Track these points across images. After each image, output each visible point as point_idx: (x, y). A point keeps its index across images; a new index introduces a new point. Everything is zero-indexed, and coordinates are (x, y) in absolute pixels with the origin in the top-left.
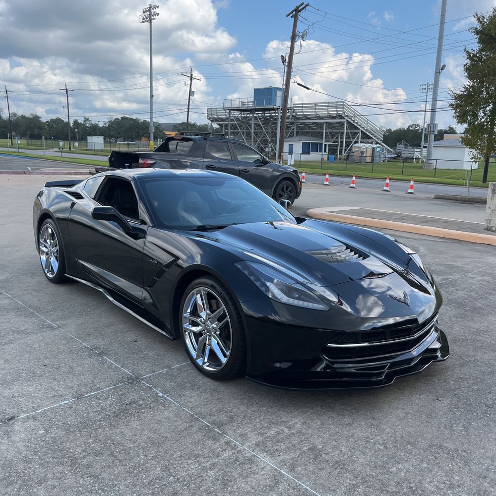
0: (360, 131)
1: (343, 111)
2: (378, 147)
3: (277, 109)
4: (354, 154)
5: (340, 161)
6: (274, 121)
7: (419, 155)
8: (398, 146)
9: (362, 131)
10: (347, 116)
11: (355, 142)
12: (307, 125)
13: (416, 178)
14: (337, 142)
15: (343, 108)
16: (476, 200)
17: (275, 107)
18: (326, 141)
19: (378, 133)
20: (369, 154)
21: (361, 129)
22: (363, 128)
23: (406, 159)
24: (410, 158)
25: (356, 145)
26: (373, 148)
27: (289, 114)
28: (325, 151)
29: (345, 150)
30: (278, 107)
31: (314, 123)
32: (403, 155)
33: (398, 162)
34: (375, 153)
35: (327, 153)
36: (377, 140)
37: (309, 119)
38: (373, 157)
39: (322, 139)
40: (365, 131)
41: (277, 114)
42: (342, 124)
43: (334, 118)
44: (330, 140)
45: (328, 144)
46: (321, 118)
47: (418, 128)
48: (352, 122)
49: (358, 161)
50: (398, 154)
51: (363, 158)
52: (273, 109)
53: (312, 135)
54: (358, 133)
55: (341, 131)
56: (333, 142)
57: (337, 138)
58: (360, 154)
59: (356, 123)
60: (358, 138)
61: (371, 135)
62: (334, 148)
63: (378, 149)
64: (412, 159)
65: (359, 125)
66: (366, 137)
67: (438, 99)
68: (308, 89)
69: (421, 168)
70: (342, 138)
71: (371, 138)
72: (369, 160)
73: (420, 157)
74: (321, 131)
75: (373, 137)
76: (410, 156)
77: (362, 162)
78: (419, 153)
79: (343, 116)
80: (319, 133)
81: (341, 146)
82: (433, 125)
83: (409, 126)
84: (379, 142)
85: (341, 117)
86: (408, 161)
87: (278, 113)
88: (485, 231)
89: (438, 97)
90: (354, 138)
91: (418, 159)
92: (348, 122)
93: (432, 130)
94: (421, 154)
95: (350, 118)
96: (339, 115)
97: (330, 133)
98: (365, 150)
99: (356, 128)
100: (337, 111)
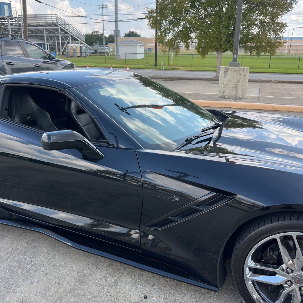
0: (70, 35)
1: (56, 21)
2: (84, 46)
3: (7, 18)
4: (69, 51)
5: (59, 56)
6: (5, 28)
7: (108, 51)
8: (95, 45)
9: (71, 35)
10: (60, 25)
11: (67, 43)
12: (39, 30)
13: (113, 65)
14: (55, 43)
15: (56, 19)
16: (173, 78)
17: (4, 17)
18: (47, 42)
19: (82, 37)
20: (78, 50)
21: (70, 34)
22: (71, 33)
23: (101, 53)
24: (103, 53)
25: (69, 45)
26: (81, 47)
27: (16, 22)
28: (48, 49)
29: (62, 49)
30: (7, 17)
31: (36, 29)
32: (98, 51)
33: (96, 55)
34: (82, 50)
35: (49, 51)
36: (81, 41)
37: (32, 26)
38: (81, 52)
39: (44, 40)
40: (73, 35)
41: (7, 23)
42: (57, 30)
43: (50, 26)
44: (50, 41)
45: (48, 44)
46: (41, 26)
47: (98, 33)
48: (64, 29)
49: (72, 55)
50: (95, 50)
51: (75, 53)
52: (3, 19)
53: (35, 38)
54: (68, 37)
55: (57, 35)
56: (52, 43)
57: (54, 40)
58: (73, 51)
59: (67, 30)
60: (69, 40)
61: (77, 38)
62: (53, 47)
63: (84, 47)
64: (104, 53)
65: (69, 31)
66: (74, 39)
67: (118, 14)
68: (41, 2)
69: (113, 59)
70: (58, 40)
71: (77, 40)
72: (79, 54)
73: (109, 52)
74: (42, 35)
75: (79, 39)
76: (103, 51)
77: (76, 56)
78: (108, 49)
79: (57, 24)
80: (40, 36)
81: (59, 45)
82: (117, 31)
83: (93, 32)
84: (83, 42)
85: (55, 25)
86: (102, 55)
87: (7, 21)
88: (220, 99)
89: (118, 13)
90: (66, 40)
91: (108, 53)
92: (61, 29)
93: (117, 34)
94: (109, 50)
95: (62, 26)
96: (54, 24)
97: (49, 36)
98: (76, 48)
99: (66, 33)
100: (52, 21)
